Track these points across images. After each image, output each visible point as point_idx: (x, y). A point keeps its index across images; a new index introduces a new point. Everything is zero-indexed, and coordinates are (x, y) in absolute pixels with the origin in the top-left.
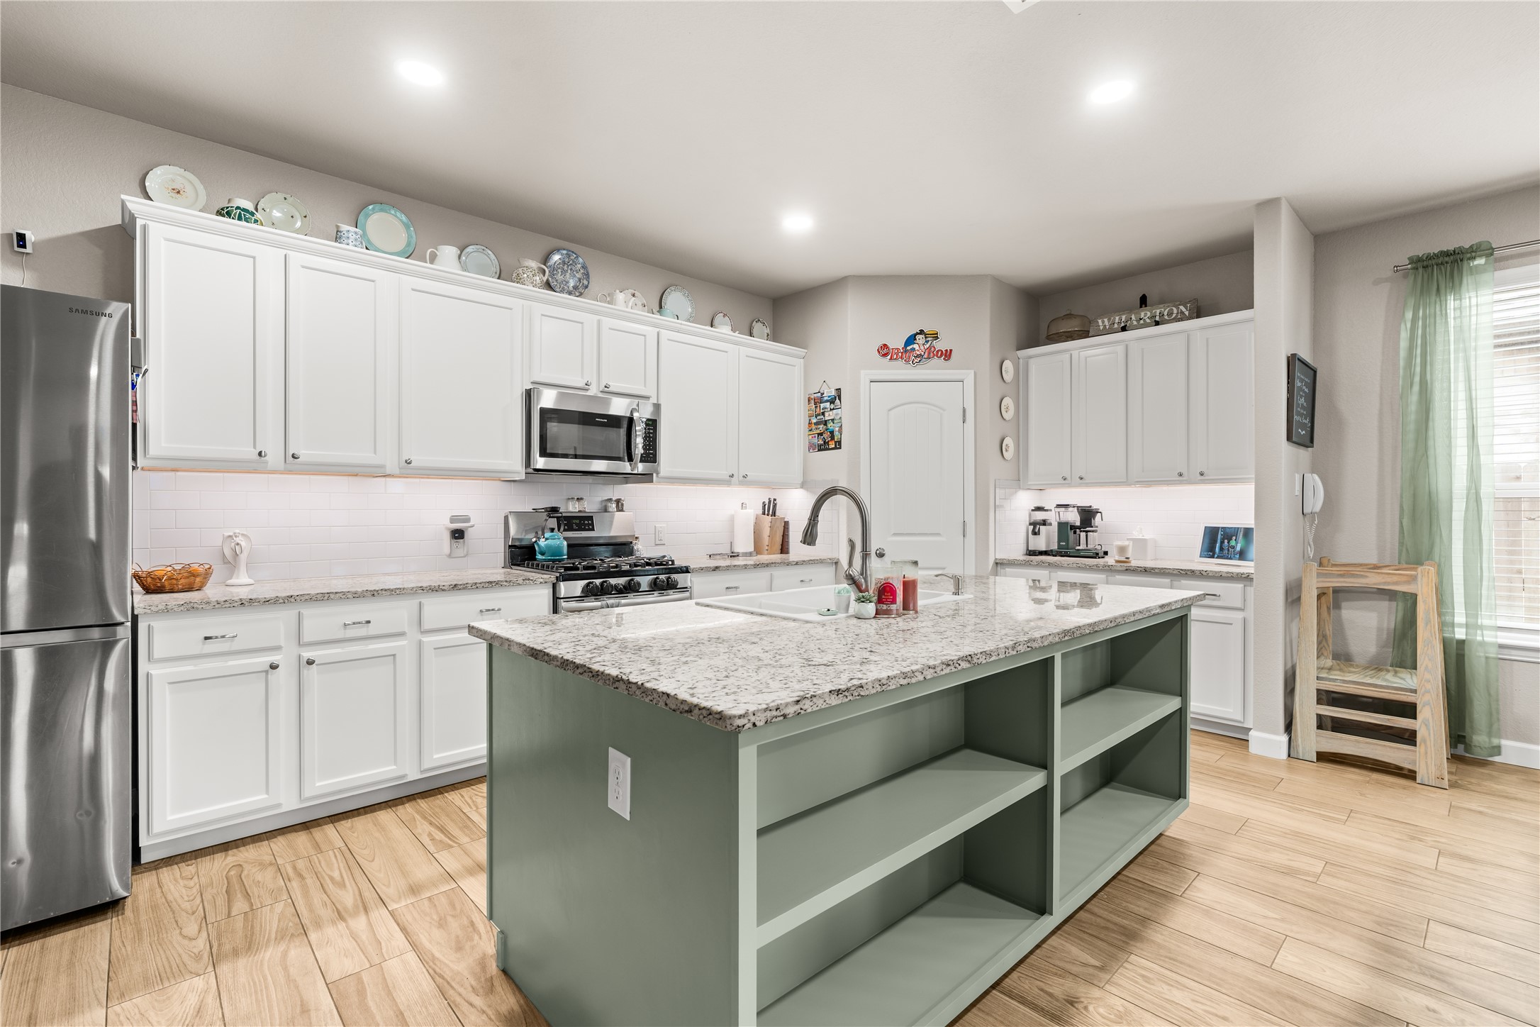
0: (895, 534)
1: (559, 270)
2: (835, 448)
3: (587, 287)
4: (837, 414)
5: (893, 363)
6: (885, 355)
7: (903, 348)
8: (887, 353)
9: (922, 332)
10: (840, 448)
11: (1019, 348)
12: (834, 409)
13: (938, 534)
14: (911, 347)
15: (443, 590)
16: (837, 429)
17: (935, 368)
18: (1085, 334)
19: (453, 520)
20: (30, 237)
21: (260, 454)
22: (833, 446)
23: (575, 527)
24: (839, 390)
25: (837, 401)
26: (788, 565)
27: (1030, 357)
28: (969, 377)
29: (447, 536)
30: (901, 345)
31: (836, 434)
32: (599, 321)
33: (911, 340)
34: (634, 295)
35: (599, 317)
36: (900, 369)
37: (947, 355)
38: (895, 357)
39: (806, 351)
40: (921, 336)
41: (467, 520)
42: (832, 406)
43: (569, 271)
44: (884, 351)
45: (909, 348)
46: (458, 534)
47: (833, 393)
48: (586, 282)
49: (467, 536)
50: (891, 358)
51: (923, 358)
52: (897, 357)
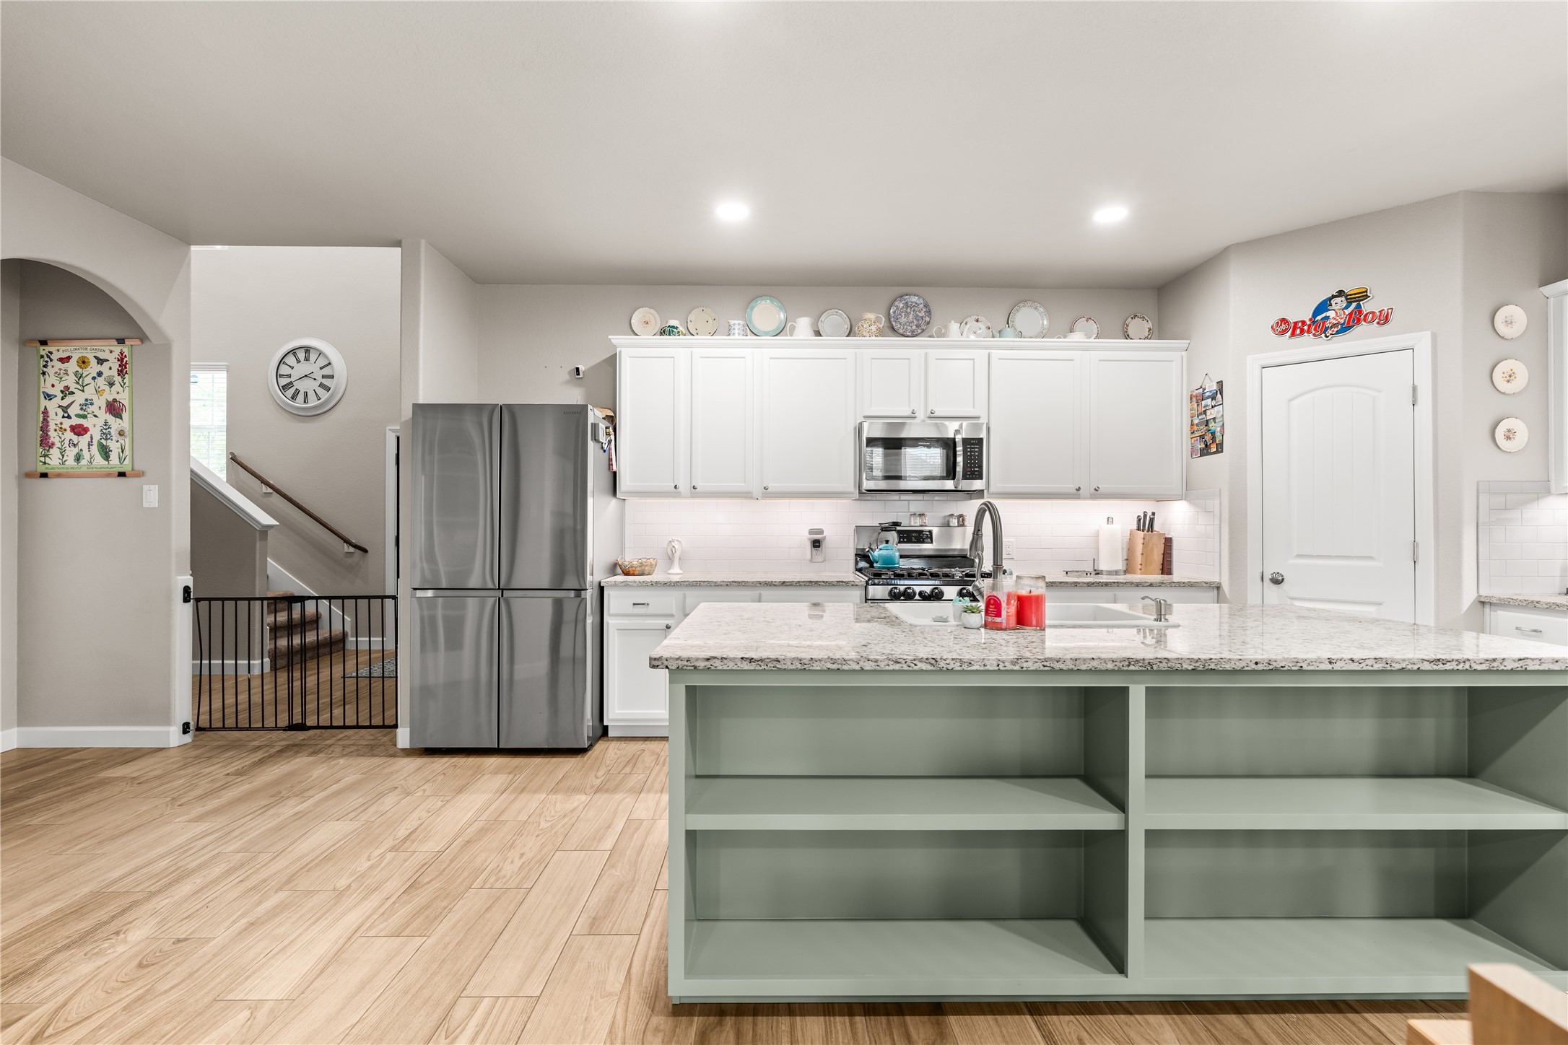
0: (1299, 556)
1: (903, 314)
2: (1217, 452)
3: (928, 323)
4: (1218, 412)
5: (1294, 340)
6: (1284, 332)
7: (1310, 320)
8: (1286, 329)
9: (1341, 293)
10: (1222, 452)
11: (1546, 281)
12: (1215, 406)
13: (1371, 558)
14: (1323, 315)
15: (775, 585)
16: (1219, 429)
17: (1363, 337)
19: (811, 532)
20: (582, 368)
21: (676, 487)
22: (1215, 450)
23: (914, 540)
24: (1220, 383)
25: (1219, 395)
26: (1137, 586)
28: (1423, 342)
29: (808, 545)
30: (1307, 317)
31: (1218, 435)
32: (926, 354)
33: (1323, 307)
34: (977, 321)
35: (926, 351)
36: (1309, 345)
37: (1384, 319)
38: (1298, 331)
39: (1189, 341)
40: (1338, 300)
41: (821, 532)
42: (1214, 403)
43: (912, 313)
44: (1283, 326)
45: (1319, 318)
46: (816, 544)
47: (1215, 387)
48: (928, 319)
49: (824, 545)
50: (1293, 334)
51: (1345, 328)
52: (1302, 331)
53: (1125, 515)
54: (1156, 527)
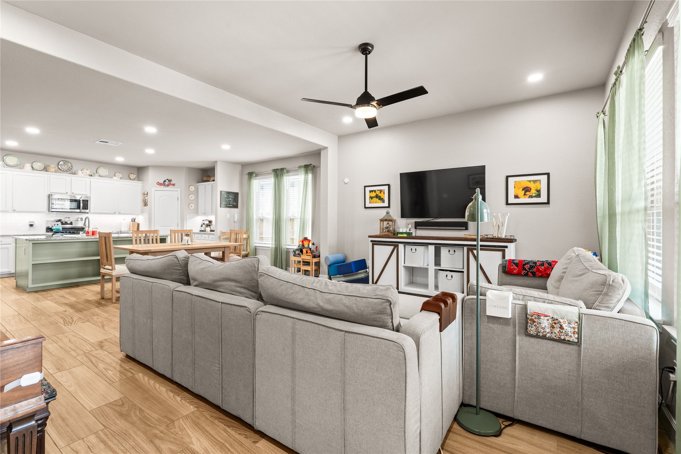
0: (161, 226)
1: (63, 165)
3: (72, 169)
4: (147, 198)
5: (160, 186)
6: (158, 184)
7: (163, 183)
11: (198, 183)
13: (172, 226)
14: (165, 183)
17: (171, 188)
18: (208, 181)
19: (29, 222)
22: (147, 205)
23: (66, 224)
24: (147, 192)
27: (199, 185)
28: (179, 190)
29: (28, 226)
31: (147, 202)
32: (71, 178)
33: (165, 181)
36: (162, 188)
37: (174, 185)
39: (143, 182)
40: (167, 181)
41: (34, 222)
42: (146, 196)
43: (66, 165)
44: (159, 184)
46: (31, 225)
47: (147, 193)
48: (71, 168)
49: (34, 226)
50: (160, 185)
51: (168, 185)
52: (161, 185)
53: (129, 218)
54: (136, 221)
